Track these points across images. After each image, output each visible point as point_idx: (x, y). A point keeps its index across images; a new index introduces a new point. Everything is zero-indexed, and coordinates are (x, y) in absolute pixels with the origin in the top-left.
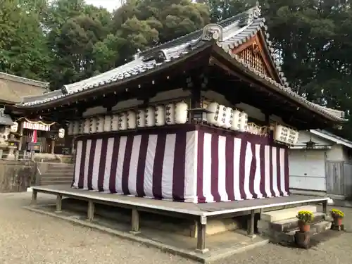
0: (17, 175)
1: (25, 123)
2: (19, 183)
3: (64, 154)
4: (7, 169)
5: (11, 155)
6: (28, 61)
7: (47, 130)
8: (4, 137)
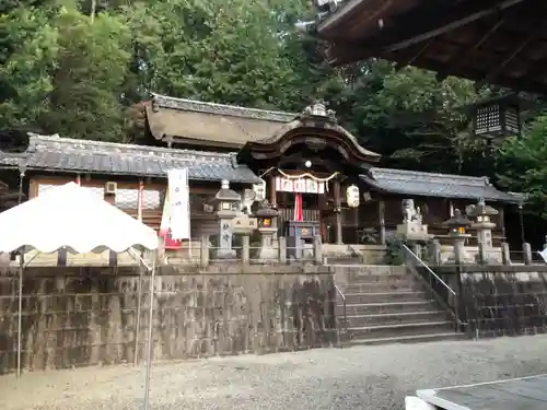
0: (289, 304)
1: (278, 179)
2: (296, 323)
3: (365, 242)
4: (265, 286)
5: (268, 251)
6: (260, 82)
7: (322, 191)
8: (245, 210)
